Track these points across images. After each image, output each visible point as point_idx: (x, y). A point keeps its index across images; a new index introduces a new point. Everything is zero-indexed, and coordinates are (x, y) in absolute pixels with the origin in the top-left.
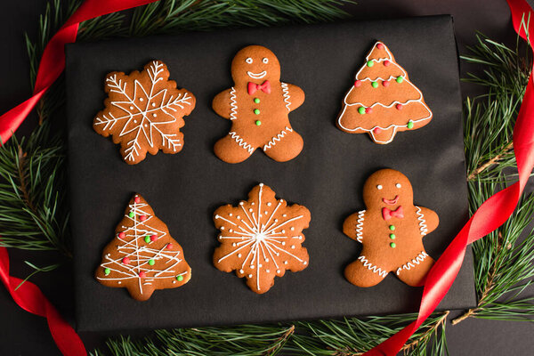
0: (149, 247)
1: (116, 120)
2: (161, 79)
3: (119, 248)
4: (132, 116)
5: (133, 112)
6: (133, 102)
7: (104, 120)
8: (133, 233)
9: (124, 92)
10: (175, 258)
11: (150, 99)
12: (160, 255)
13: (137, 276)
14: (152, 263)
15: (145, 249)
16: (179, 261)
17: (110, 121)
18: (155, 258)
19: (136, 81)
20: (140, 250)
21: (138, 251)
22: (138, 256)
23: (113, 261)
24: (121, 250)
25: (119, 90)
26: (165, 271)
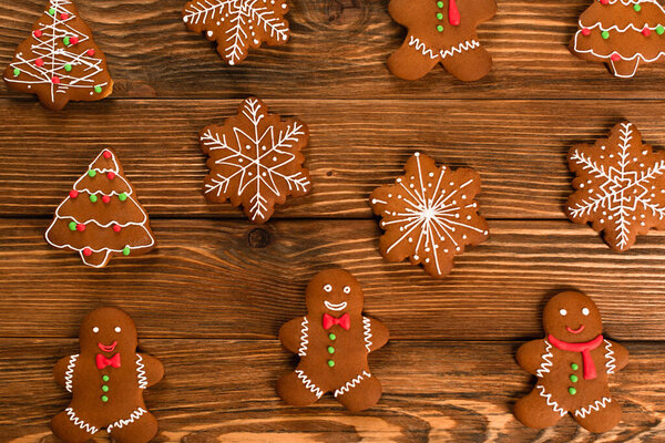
0: (66, 49)
1: (228, 180)
2: (262, 116)
3: (33, 47)
4: (244, 169)
5: (243, 164)
6: (239, 154)
7: (214, 184)
8: (50, 31)
9: (225, 146)
10: (95, 66)
11: (257, 143)
12: (78, 59)
13: (50, 81)
14: (69, 69)
15: (62, 52)
16: (99, 70)
17: (221, 183)
18: (72, 63)
19: (235, 129)
20: (57, 52)
21: (53, 52)
22: (53, 58)
23: (24, 61)
24: (36, 50)
25: (219, 145)
26: (82, 79)
